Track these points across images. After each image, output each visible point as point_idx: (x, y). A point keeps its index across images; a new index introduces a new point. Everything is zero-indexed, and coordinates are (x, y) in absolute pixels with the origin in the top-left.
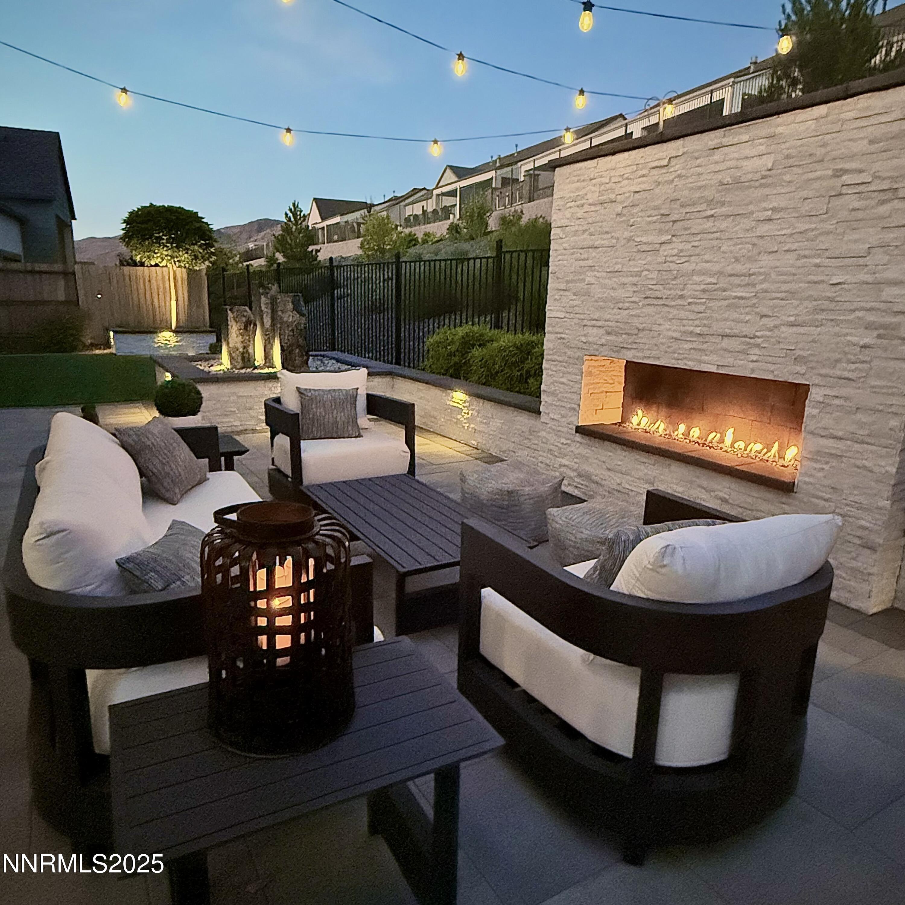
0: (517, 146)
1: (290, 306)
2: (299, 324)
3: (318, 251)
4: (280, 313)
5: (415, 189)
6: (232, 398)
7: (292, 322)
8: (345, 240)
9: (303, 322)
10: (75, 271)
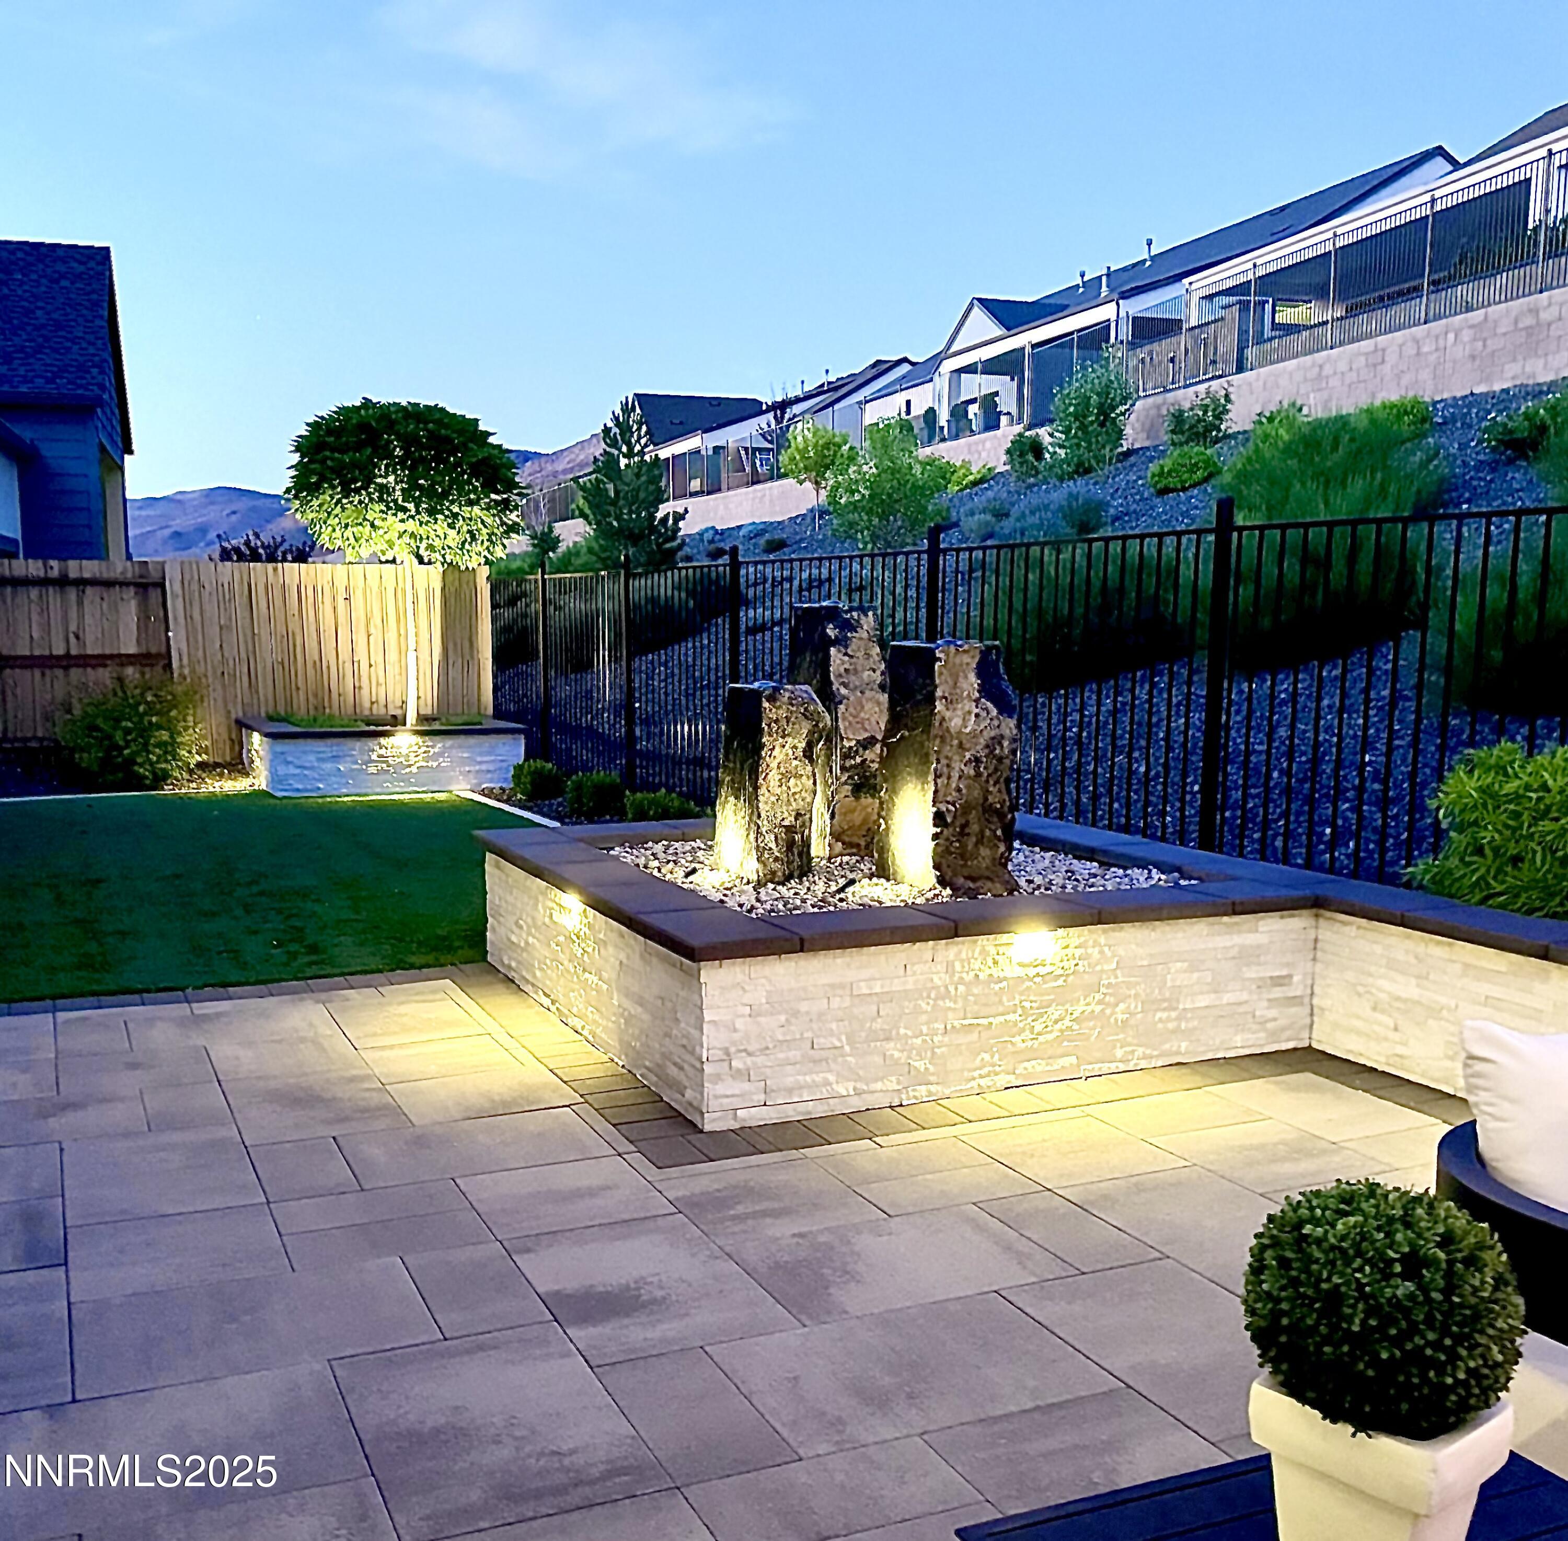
0: (1149, 243)
1: (972, 682)
2: (998, 739)
3: (679, 517)
4: (939, 706)
5: (879, 362)
6: (836, 1002)
7: (974, 735)
8: (719, 490)
9: (1007, 732)
10: (164, 578)
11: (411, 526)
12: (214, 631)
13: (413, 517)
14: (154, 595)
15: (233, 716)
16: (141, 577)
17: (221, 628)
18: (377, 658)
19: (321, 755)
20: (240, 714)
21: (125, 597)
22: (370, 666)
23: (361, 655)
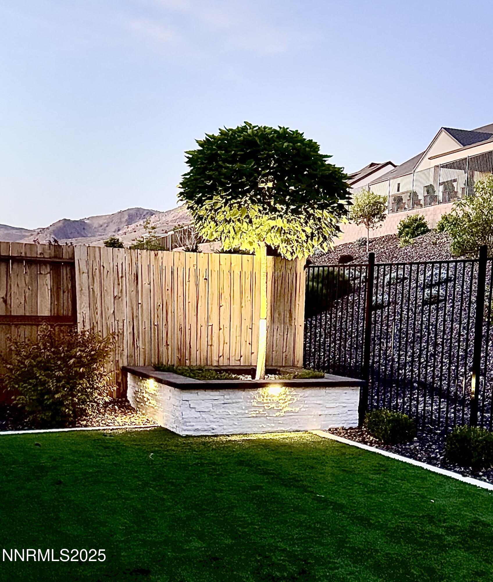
10: (73, 258)
11: (279, 223)
12: (109, 300)
13: (281, 216)
14: (65, 272)
15: (121, 365)
16: (55, 257)
17: (115, 297)
18: (225, 322)
19: (215, 402)
20: (126, 364)
21: (43, 272)
22: (220, 329)
23: (214, 321)
